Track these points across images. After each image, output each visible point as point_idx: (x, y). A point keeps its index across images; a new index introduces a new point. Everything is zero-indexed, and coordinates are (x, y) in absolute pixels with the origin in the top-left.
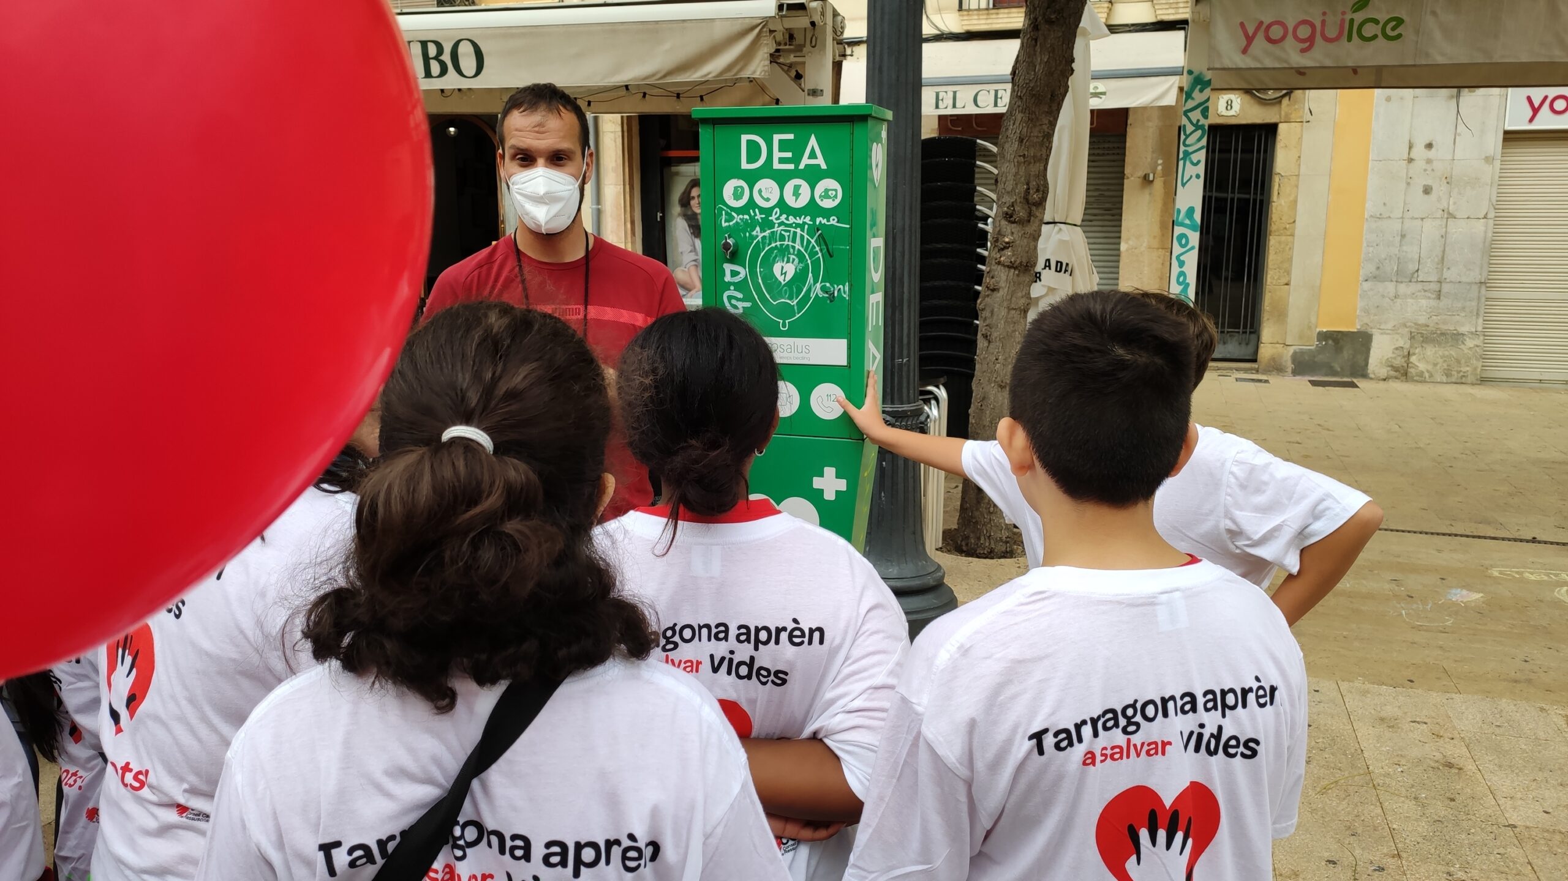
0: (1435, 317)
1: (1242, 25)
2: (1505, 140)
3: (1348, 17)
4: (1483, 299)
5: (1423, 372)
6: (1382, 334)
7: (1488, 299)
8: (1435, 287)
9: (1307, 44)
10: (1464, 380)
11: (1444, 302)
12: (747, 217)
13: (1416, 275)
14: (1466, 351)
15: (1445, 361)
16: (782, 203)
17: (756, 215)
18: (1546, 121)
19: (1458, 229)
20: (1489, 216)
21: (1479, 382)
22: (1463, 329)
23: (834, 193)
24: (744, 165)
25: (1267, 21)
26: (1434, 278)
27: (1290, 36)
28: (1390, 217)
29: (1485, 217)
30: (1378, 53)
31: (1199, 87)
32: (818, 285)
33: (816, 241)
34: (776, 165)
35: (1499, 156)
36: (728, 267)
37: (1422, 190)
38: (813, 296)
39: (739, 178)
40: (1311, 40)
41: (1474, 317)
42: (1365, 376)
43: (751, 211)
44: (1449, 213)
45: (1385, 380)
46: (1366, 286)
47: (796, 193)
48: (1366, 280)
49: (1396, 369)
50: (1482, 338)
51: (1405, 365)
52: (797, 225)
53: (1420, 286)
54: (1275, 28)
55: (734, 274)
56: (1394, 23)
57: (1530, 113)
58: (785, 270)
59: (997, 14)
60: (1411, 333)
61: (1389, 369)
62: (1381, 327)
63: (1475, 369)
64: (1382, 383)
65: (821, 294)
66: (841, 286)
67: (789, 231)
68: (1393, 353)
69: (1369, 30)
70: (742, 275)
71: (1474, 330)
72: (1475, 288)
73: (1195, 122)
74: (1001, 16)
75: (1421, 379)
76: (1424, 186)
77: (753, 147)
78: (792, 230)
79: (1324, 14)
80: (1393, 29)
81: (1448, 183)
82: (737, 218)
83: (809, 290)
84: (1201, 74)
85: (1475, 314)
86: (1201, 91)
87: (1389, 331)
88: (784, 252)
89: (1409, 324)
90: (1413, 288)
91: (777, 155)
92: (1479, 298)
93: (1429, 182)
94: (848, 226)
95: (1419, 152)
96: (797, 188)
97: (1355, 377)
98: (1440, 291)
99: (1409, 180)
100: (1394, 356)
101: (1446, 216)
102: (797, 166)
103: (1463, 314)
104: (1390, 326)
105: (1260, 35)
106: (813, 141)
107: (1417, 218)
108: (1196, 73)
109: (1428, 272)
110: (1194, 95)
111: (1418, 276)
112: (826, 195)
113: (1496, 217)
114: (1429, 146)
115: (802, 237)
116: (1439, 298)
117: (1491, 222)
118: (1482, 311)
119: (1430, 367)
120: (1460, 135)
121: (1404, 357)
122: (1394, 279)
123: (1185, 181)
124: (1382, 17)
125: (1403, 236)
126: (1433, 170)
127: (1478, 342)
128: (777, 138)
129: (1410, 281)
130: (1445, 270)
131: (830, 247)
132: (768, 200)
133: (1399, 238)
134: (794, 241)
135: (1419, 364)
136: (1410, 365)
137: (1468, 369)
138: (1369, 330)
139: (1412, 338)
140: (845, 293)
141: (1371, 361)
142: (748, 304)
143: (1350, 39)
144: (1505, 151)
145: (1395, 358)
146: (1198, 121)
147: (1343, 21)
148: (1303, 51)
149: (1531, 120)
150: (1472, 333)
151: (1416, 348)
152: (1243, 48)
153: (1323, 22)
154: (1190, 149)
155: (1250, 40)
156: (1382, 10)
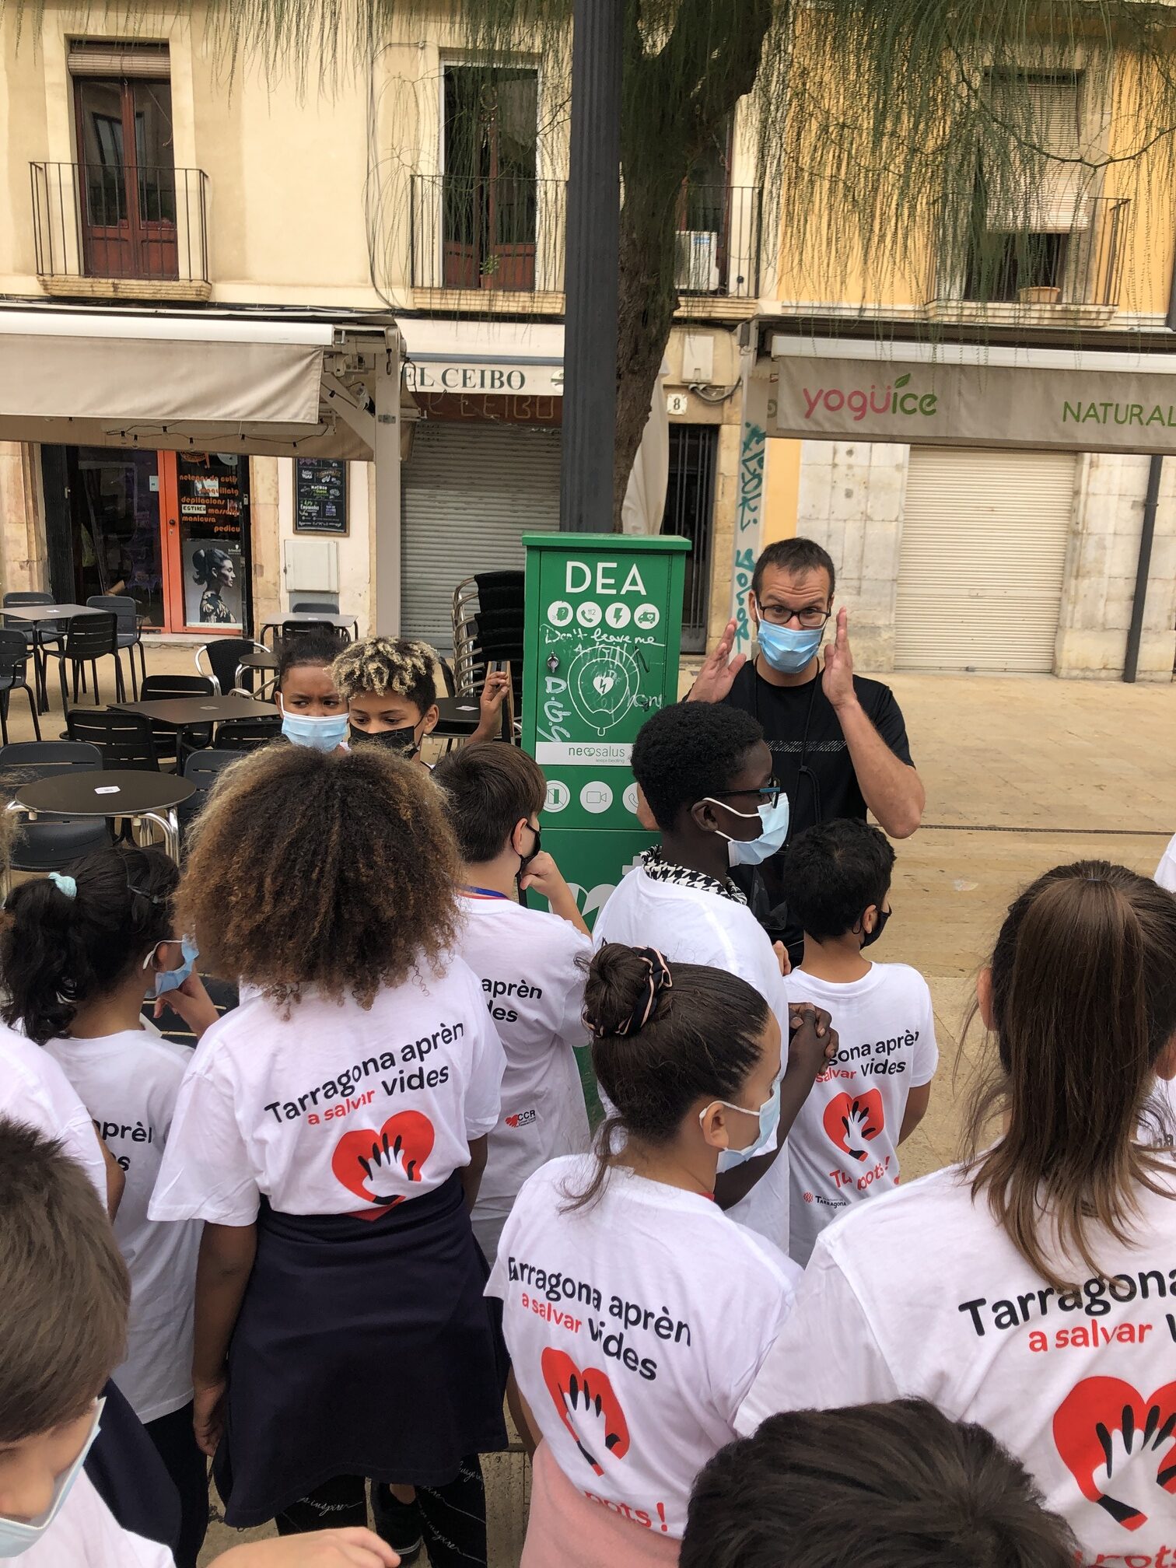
0: (856, 612)
1: (805, 392)
2: (912, 450)
3: (893, 391)
4: (895, 595)
7: (899, 595)
8: (855, 583)
9: (860, 413)
10: (880, 670)
11: (864, 598)
12: (569, 635)
14: (882, 643)
15: (865, 652)
16: (603, 624)
17: (578, 634)
19: (874, 530)
20: (899, 519)
21: (892, 671)
22: (880, 623)
23: (652, 616)
24: (569, 589)
25: (826, 391)
26: (855, 575)
27: (845, 405)
28: (819, 519)
29: (896, 520)
30: (915, 424)
31: (755, 440)
32: (634, 697)
33: (634, 658)
34: (599, 590)
35: (907, 465)
36: (550, 680)
37: (844, 493)
38: (629, 706)
39: (563, 600)
40: (863, 409)
41: (888, 612)
43: (574, 630)
44: (867, 516)
47: (617, 615)
50: (894, 631)
52: (617, 644)
54: (832, 396)
55: (555, 686)
56: (928, 400)
58: (604, 683)
63: (889, 659)
65: (637, 705)
66: (655, 698)
67: (610, 649)
69: (910, 404)
70: (563, 687)
71: (888, 623)
72: (889, 584)
73: (752, 471)
76: (847, 490)
77: (578, 573)
78: (613, 647)
79: (873, 387)
80: (929, 405)
81: (866, 488)
82: (560, 636)
83: (626, 701)
84: (756, 427)
85: (889, 608)
86: (758, 442)
88: (603, 668)
91: (600, 581)
92: (892, 594)
93: (850, 487)
94: (663, 647)
95: (842, 458)
96: (618, 611)
98: (860, 588)
99: (834, 484)
101: (864, 518)
102: (619, 591)
103: (879, 609)
105: (821, 402)
106: (634, 570)
107: (841, 520)
108: (753, 426)
109: (851, 571)
110: (751, 446)
112: (644, 617)
113: (905, 519)
114: (851, 453)
115: (621, 654)
116: (859, 593)
117: (901, 525)
118: (895, 605)
123: (744, 525)
124: (921, 394)
125: (829, 536)
126: (854, 476)
127: (891, 634)
128: (601, 566)
130: (864, 567)
131: (647, 664)
132: (590, 620)
134: (614, 658)
137: (883, 659)
142: (568, 714)
143: (894, 412)
144: (912, 461)
147: (889, 394)
148: (857, 418)
150: (886, 626)
152: (806, 411)
153: (873, 394)
155: (812, 405)
156: (919, 387)
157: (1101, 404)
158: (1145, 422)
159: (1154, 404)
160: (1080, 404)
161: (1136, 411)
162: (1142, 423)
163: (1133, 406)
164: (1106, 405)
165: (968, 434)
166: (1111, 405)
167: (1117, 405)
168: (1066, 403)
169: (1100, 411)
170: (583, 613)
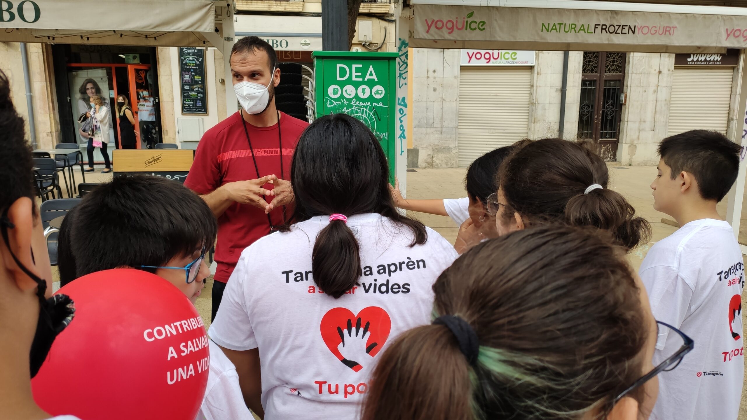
0: (440, 142)
1: (426, 20)
2: (461, 69)
3: (466, 20)
4: (457, 134)
5: (438, 164)
6: (422, 149)
7: (459, 133)
8: (440, 129)
9: (451, 30)
10: (452, 166)
11: (444, 135)
12: (340, 103)
13: (433, 125)
14: (453, 155)
15: (445, 159)
16: (357, 96)
17: (344, 102)
18: (474, 63)
19: (447, 105)
20: (457, 100)
21: (458, 167)
22: (451, 146)
23: (381, 92)
24: (338, 79)
25: (436, 20)
26: (439, 126)
27: (445, 27)
28: (422, 101)
29: (456, 101)
30: (476, 36)
31: (404, 46)
33: (373, 114)
34: (354, 79)
35: (459, 76)
37: (433, 89)
39: (336, 84)
40: (452, 28)
41: (455, 141)
42: (417, 167)
43: (342, 100)
44: (443, 99)
45: (425, 168)
46: (415, 129)
47: (363, 92)
48: (415, 127)
49: (428, 164)
50: (458, 149)
51: (431, 161)
52: (364, 107)
53: (434, 129)
54: (439, 23)
56: (482, 23)
57: (469, 59)
59: (252, 3)
60: (433, 148)
61: (426, 163)
62: (422, 147)
63: (456, 162)
64: (424, 169)
66: (384, 134)
67: (360, 109)
68: (427, 157)
69: (474, 26)
71: (454, 146)
72: (454, 129)
73: (403, 61)
74: (253, 4)
75: (438, 167)
76: (434, 88)
77: (343, 70)
78: (362, 108)
79: (457, 18)
80: (482, 26)
81: (442, 87)
82: (335, 103)
84: (404, 40)
85: (455, 139)
86: (405, 47)
87: (424, 148)
89: (432, 145)
90: (432, 130)
91: (354, 74)
92: (456, 133)
93: (435, 86)
94: (387, 107)
95: (431, 74)
96: (364, 89)
97: (414, 168)
98: (442, 131)
99: (428, 86)
100: (427, 158)
101: (442, 100)
102: (364, 79)
103: (450, 140)
104: (425, 146)
105: (433, 26)
106: (371, 68)
107: (432, 101)
108: (402, 40)
109: (437, 124)
110: (402, 49)
111: (434, 125)
112: (377, 93)
113: (460, 100)
114: (434, 71)
115: (366, 112)
116: (441, 134)
117: (458, 103)
118: (457, 139)
119: (440, 162)
120: (445, 67)
121: (431, 158)
122: (425, 126)
123: (401, 86)
124: (478, 21)
125: (427, 109)
126: (436, 81)
127: (457, 151)
128: (354, 66)
129: (431, 127)
130: (443, 122)
131: (379, 116)
132: (350, 95)
133: (426, 110)
134: (362, 114)
135: (437, 161)
136: (433, 161)
137: (454, 162)
138: (418, 148)
139: (433, 150)
140: (386, 137)
141: (419, 160)
143: (466, 29)
144: (461, 74)
145: (428, 159)
146: (404, 60)
147: (464, 21)
148: (450, 33)
149: (469, 62)
150: (454, 147)
151: (435, 154)
152: (427, 30)
153: (457, 21)
154: (402, 72)
155: (429, 27)
156: (477, 18)
157: (558, 24)
158: (577, 31)
159: (581, 23)
160: (549, 24)
161: (573, 26)
162: (576, 32)
163: (572, 24)
164: (560, 24)
165: (499, 39)
166: (563, 24)
167: (565, 24)
168: (543, 24)
169: (558, 27)
170: (346, 91)
